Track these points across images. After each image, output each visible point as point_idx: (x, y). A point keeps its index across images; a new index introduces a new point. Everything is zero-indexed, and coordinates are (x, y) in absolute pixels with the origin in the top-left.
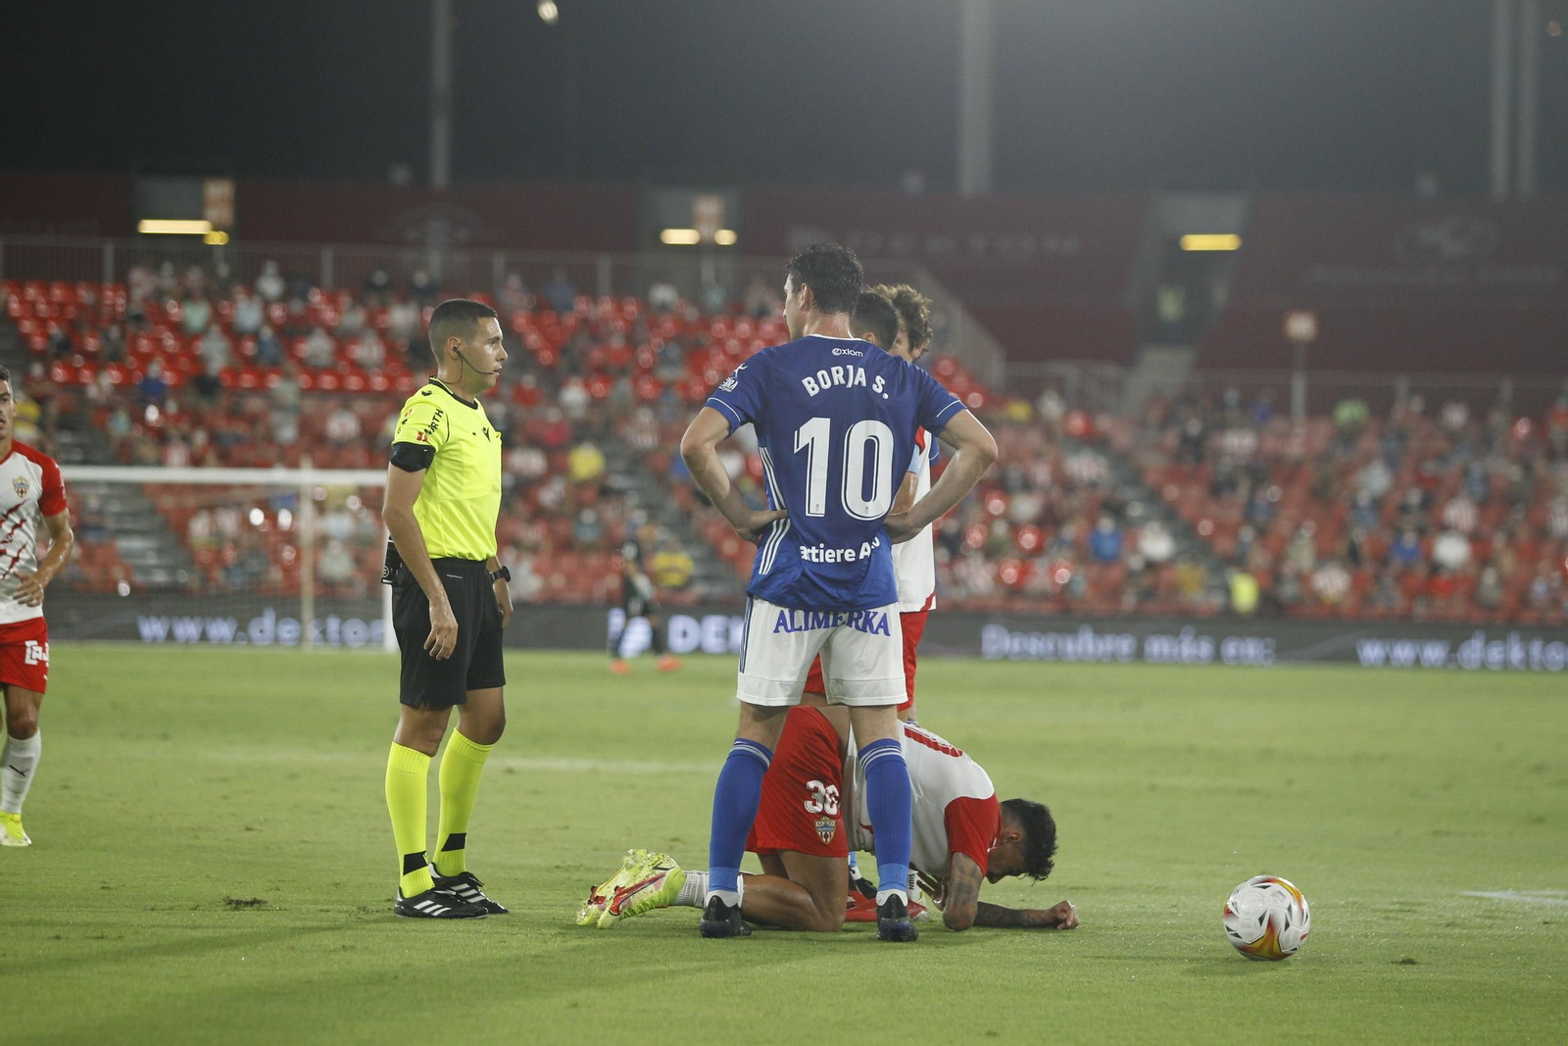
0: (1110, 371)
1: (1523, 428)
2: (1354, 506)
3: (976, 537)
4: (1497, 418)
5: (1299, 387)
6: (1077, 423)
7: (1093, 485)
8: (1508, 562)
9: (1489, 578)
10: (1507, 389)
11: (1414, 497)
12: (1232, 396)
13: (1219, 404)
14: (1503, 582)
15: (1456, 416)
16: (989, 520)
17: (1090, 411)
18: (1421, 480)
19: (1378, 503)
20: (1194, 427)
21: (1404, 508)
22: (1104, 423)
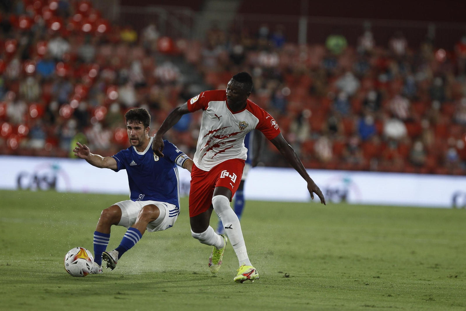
0: (187, 12)
1: (441, 54)
2: (336, 100)
3: (100, 114)
4: (426, 49)
5: (303, 25)
6: (165, 44)
7: (173, 82)
8: (429, 138)
9: (419, 147)
10: (432, 29)
11: (372, 96)
12: (264, 30)
13: (255, 35)
14: (426, 150)
15: (399, 46)
16: (108, 104)
17: (173, 36)
18: (377, 85)
19: (351, 98)
20: (238, 49)
21: (366, 102)
22: (181, 44)
